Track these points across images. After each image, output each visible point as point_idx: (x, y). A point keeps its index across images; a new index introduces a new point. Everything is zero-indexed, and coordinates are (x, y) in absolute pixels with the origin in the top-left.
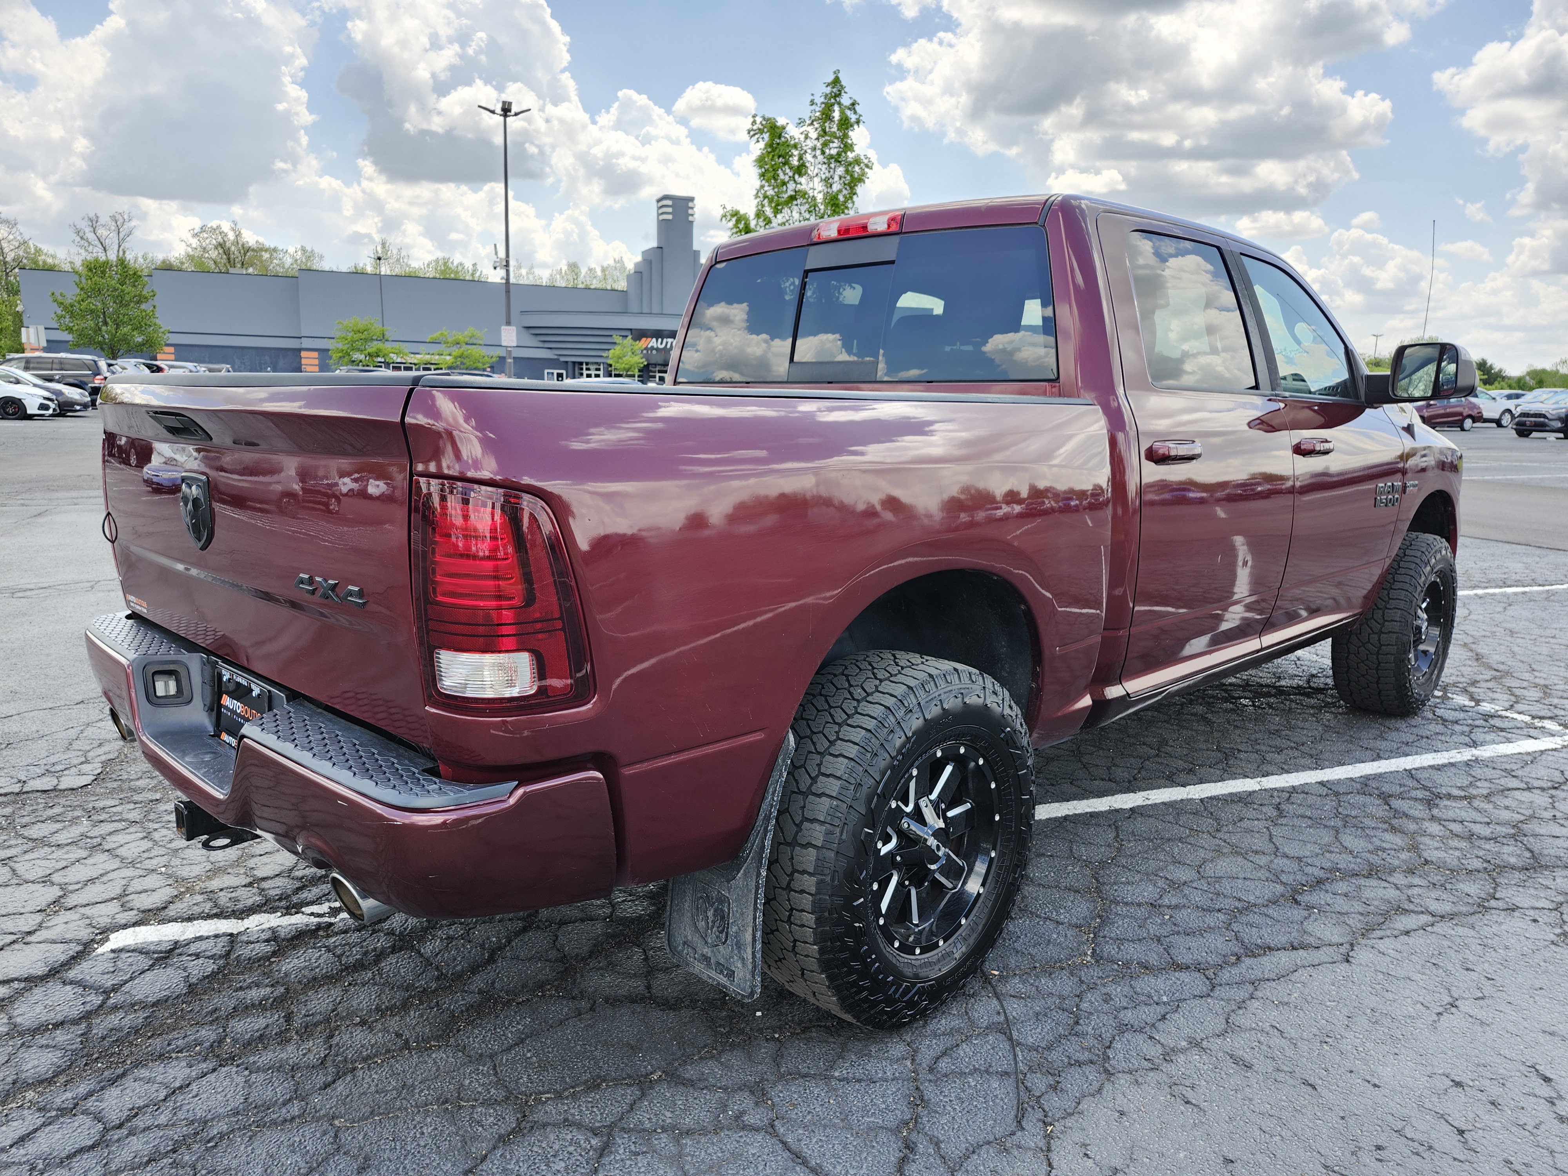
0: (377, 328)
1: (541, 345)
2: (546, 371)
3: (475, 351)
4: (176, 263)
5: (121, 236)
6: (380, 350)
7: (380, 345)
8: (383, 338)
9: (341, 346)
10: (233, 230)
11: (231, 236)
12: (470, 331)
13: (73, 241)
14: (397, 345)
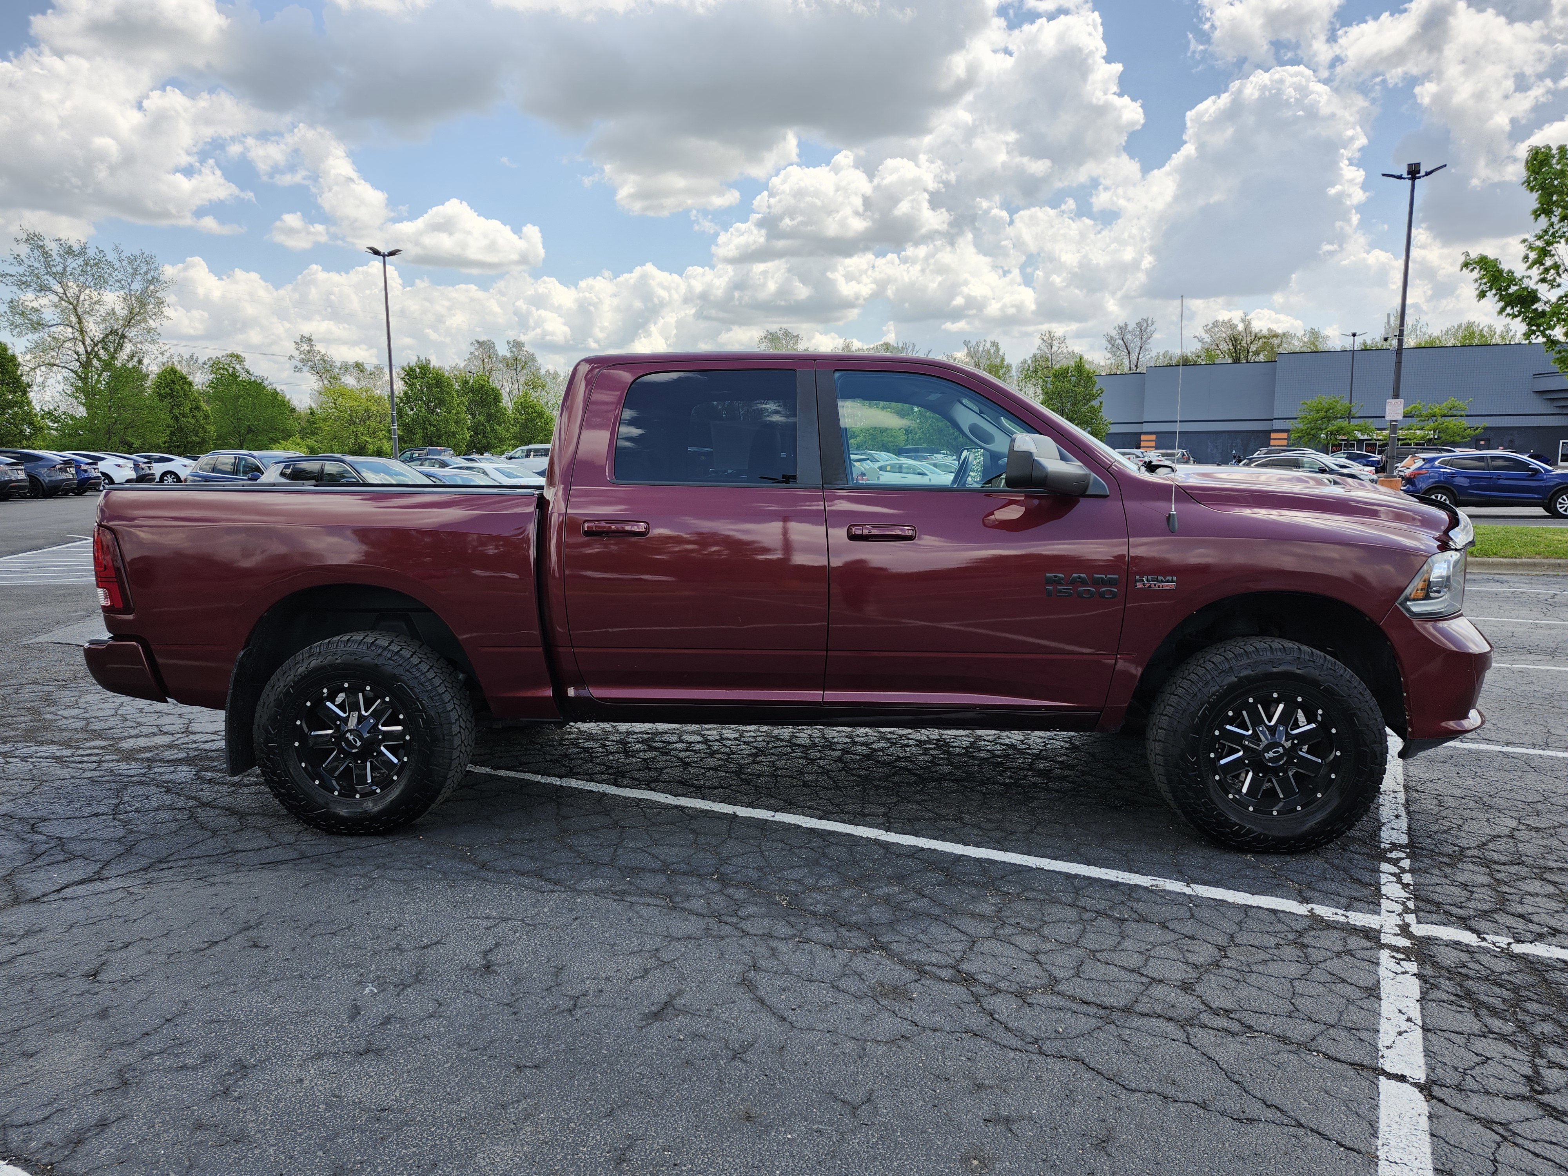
0: (1343, 404)
1: (1558, 411)
2: (1561, 442)
3: (1451, 422)
4: (1192, 357)
5: (1144, 339)
6: (1342, 428)
7: (1343, 423)
8: (1350, 416)
9: (1301, 426)
10: (1243, 321)
11: (1241, 327)
12: (1452, 401)
13: (1106, 349)
14: (1361, 422)
